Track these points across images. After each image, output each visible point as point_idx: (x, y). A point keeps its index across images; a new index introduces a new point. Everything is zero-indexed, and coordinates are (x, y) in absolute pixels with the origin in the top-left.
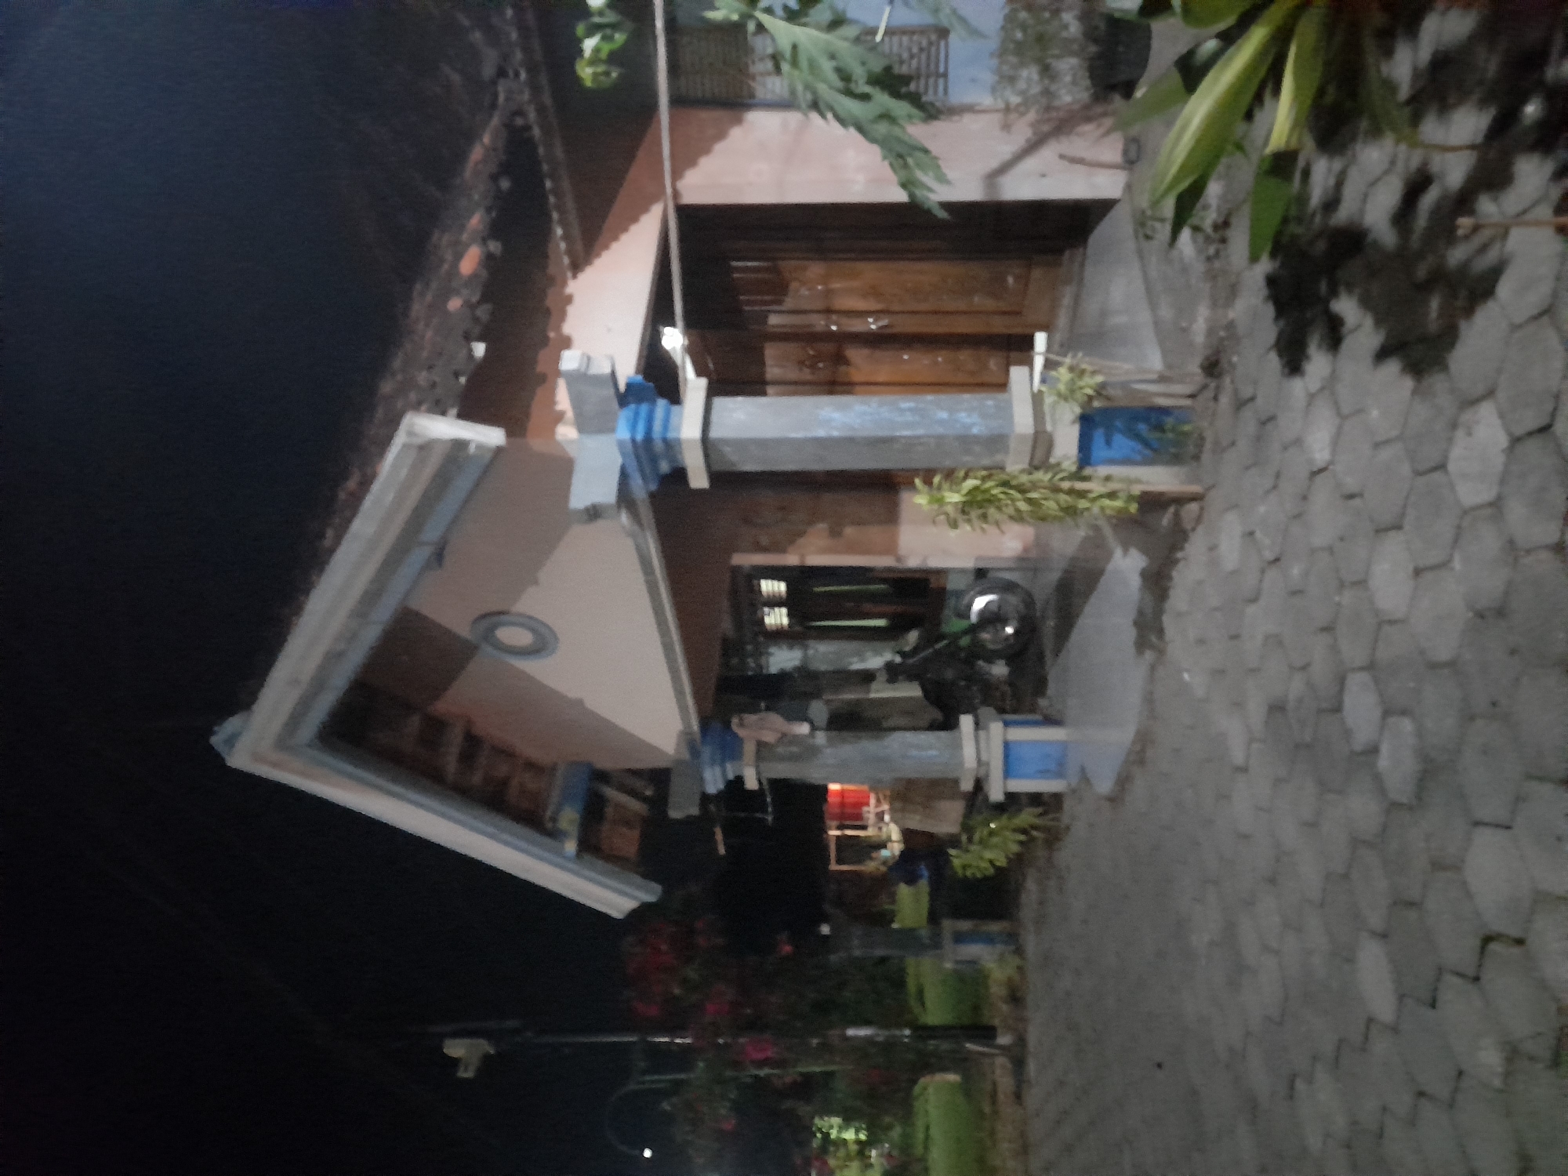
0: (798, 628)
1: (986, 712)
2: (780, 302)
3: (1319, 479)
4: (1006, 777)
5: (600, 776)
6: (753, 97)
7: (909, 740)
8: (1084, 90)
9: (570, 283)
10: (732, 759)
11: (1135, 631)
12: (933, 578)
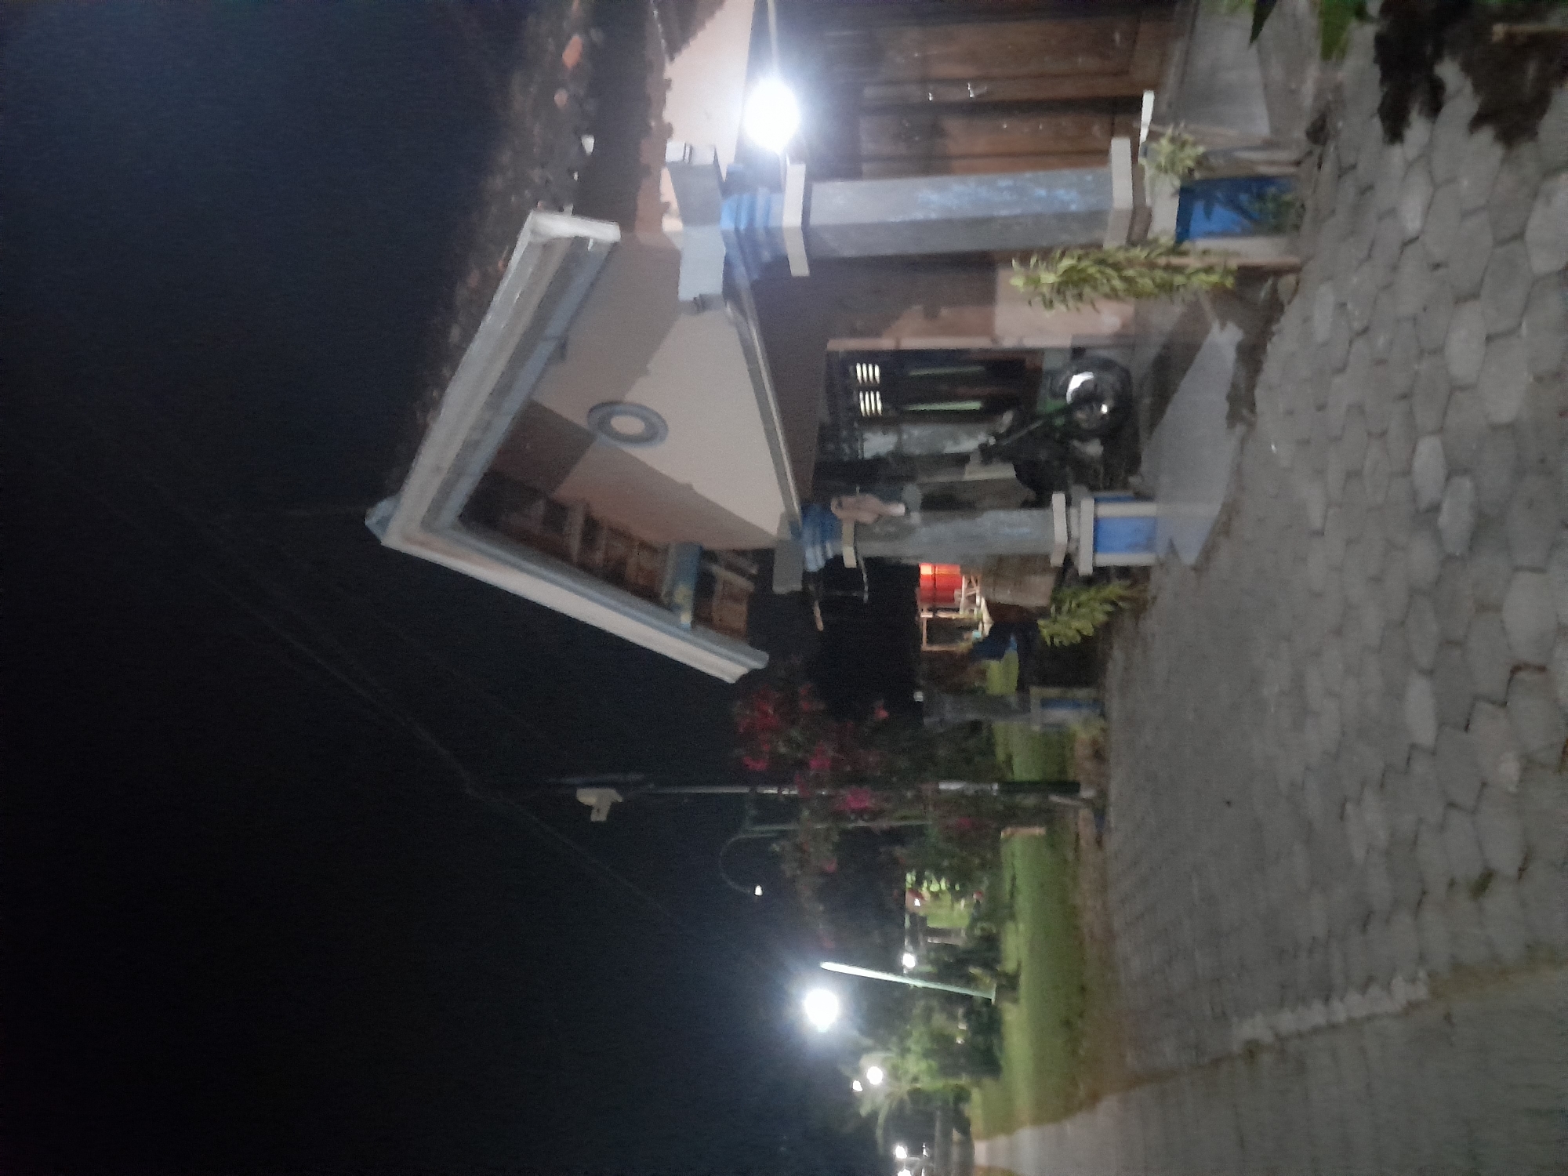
0: (892, 413)
1: (1077, 489)
2: (873, 72)
3: (1410, 251)
4: (1095, 551)
5: (708, 555)
7: (1002, 519)
9: (668, 66)
11: (1227, 405)
12: (1029, 358)
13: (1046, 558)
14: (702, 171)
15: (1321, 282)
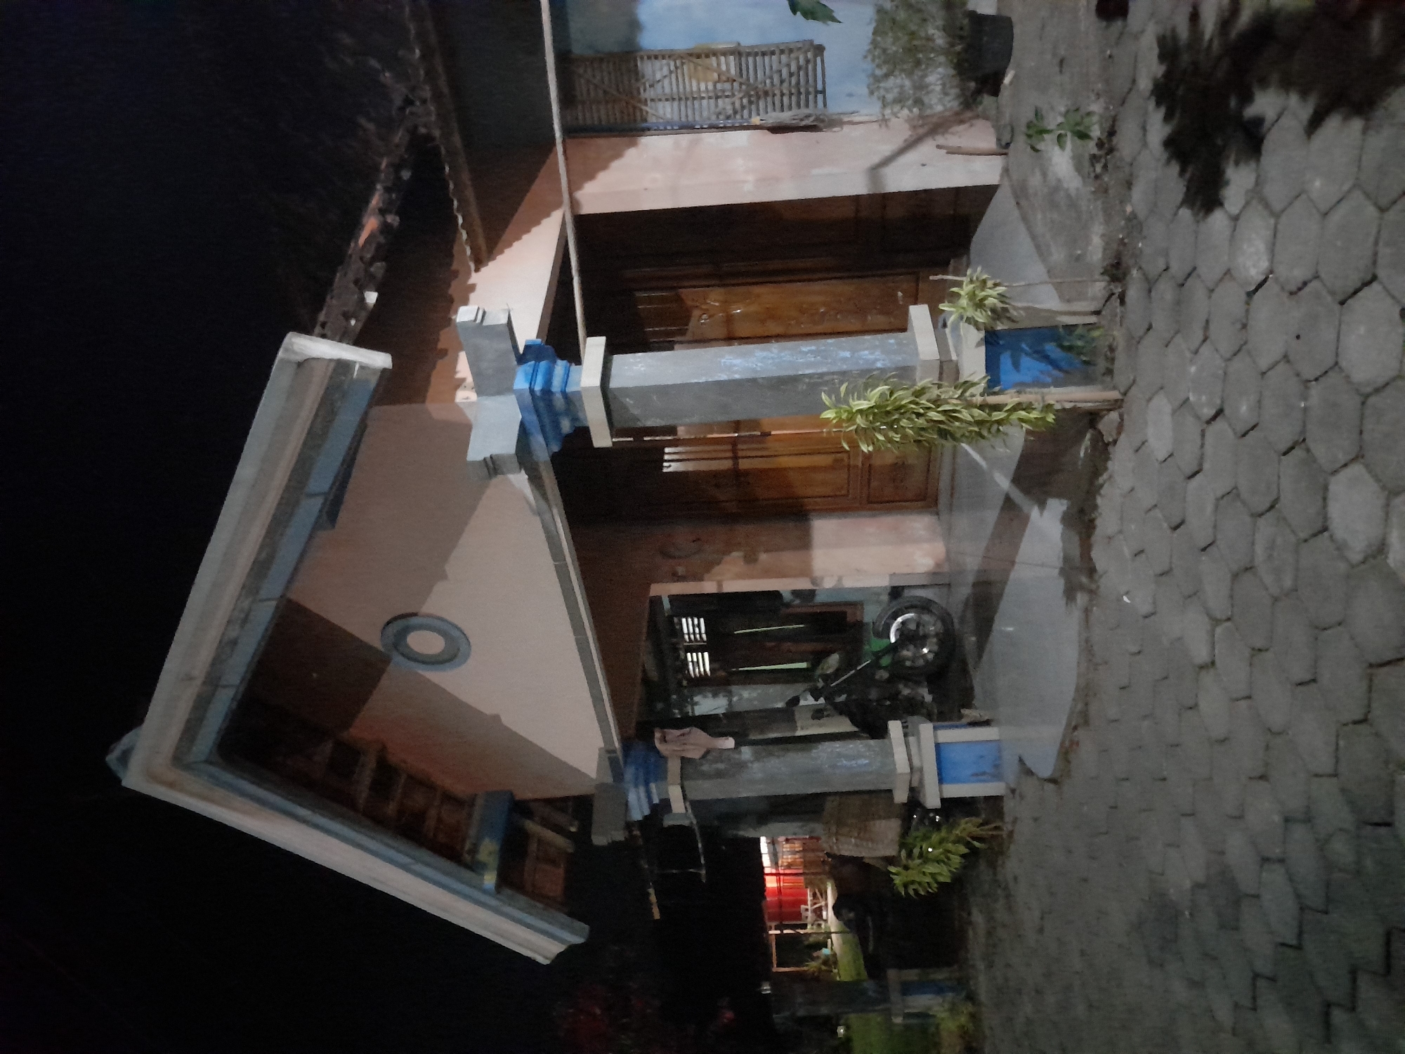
0: (720, 674)
1: (912, 718)
2: (683, 332)
3: (1258, 297)
4: (941, 781)
5: (521, 808)
6: (645, 120)
7: (838, 750)
8: (954, 99)
9: (474, 275)
10: (656, 780)
11: (1062, 582)
12: (849, 611)
13: (890, 791)
14: (493, 331)
15: (1150, 400)
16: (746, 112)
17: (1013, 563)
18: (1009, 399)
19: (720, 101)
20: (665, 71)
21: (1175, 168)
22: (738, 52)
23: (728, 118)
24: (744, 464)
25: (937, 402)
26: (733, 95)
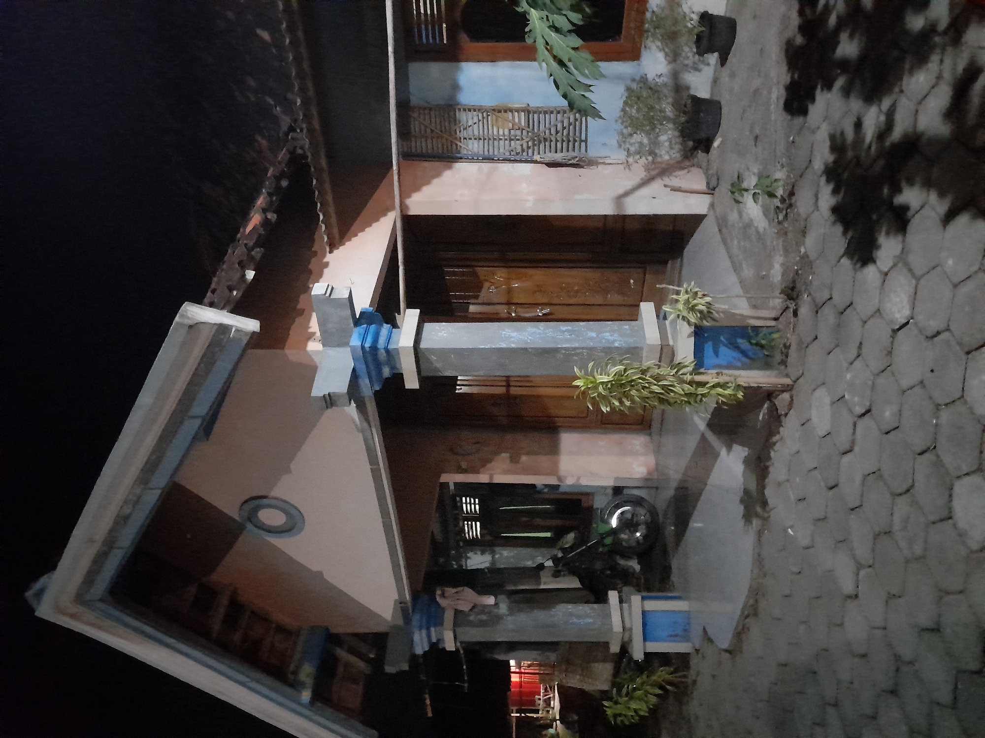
0: (488, 538)
1: (626, 589)
2: (476, 297)
3: (901, 334)
4: (645, 640)
5: (334, 639)
6: (459, 152)
7: (570, 610)
8: (678, 152)
9: (328, 254)
10: (435, 625)
11: (742, 508)
12: (584, 499)
13: (606, 645)
14: (338, 302)
15: (815, 390)
16: (530, 151)
17: (706, 484)
18: (710, 377)
19: (512, 142)
20: (476, 120)
21: (839, 229)
22: (527, 111)
23: (517, 154)
24: (514, 391)
25: (658, 378)
26: (523, 139)
